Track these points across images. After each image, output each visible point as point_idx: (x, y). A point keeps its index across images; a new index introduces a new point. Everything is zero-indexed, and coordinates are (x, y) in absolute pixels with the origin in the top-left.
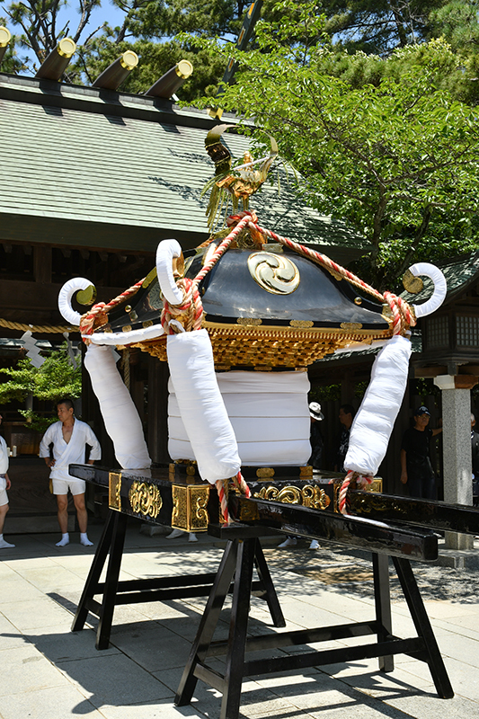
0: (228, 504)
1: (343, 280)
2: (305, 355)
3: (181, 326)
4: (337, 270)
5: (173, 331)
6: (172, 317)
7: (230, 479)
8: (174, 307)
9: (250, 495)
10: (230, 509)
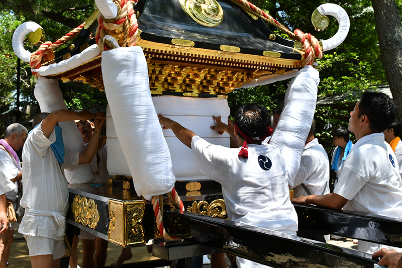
0: (163, 219)
1: (260, 18)
2: (226, 84)
3: (115, 43)
4: (255, 10)
5: (108, 46)
6: (106, 32)
7: (165, 195)
8: (108, 21)
9: (183, 210)
10: (165, 223)
